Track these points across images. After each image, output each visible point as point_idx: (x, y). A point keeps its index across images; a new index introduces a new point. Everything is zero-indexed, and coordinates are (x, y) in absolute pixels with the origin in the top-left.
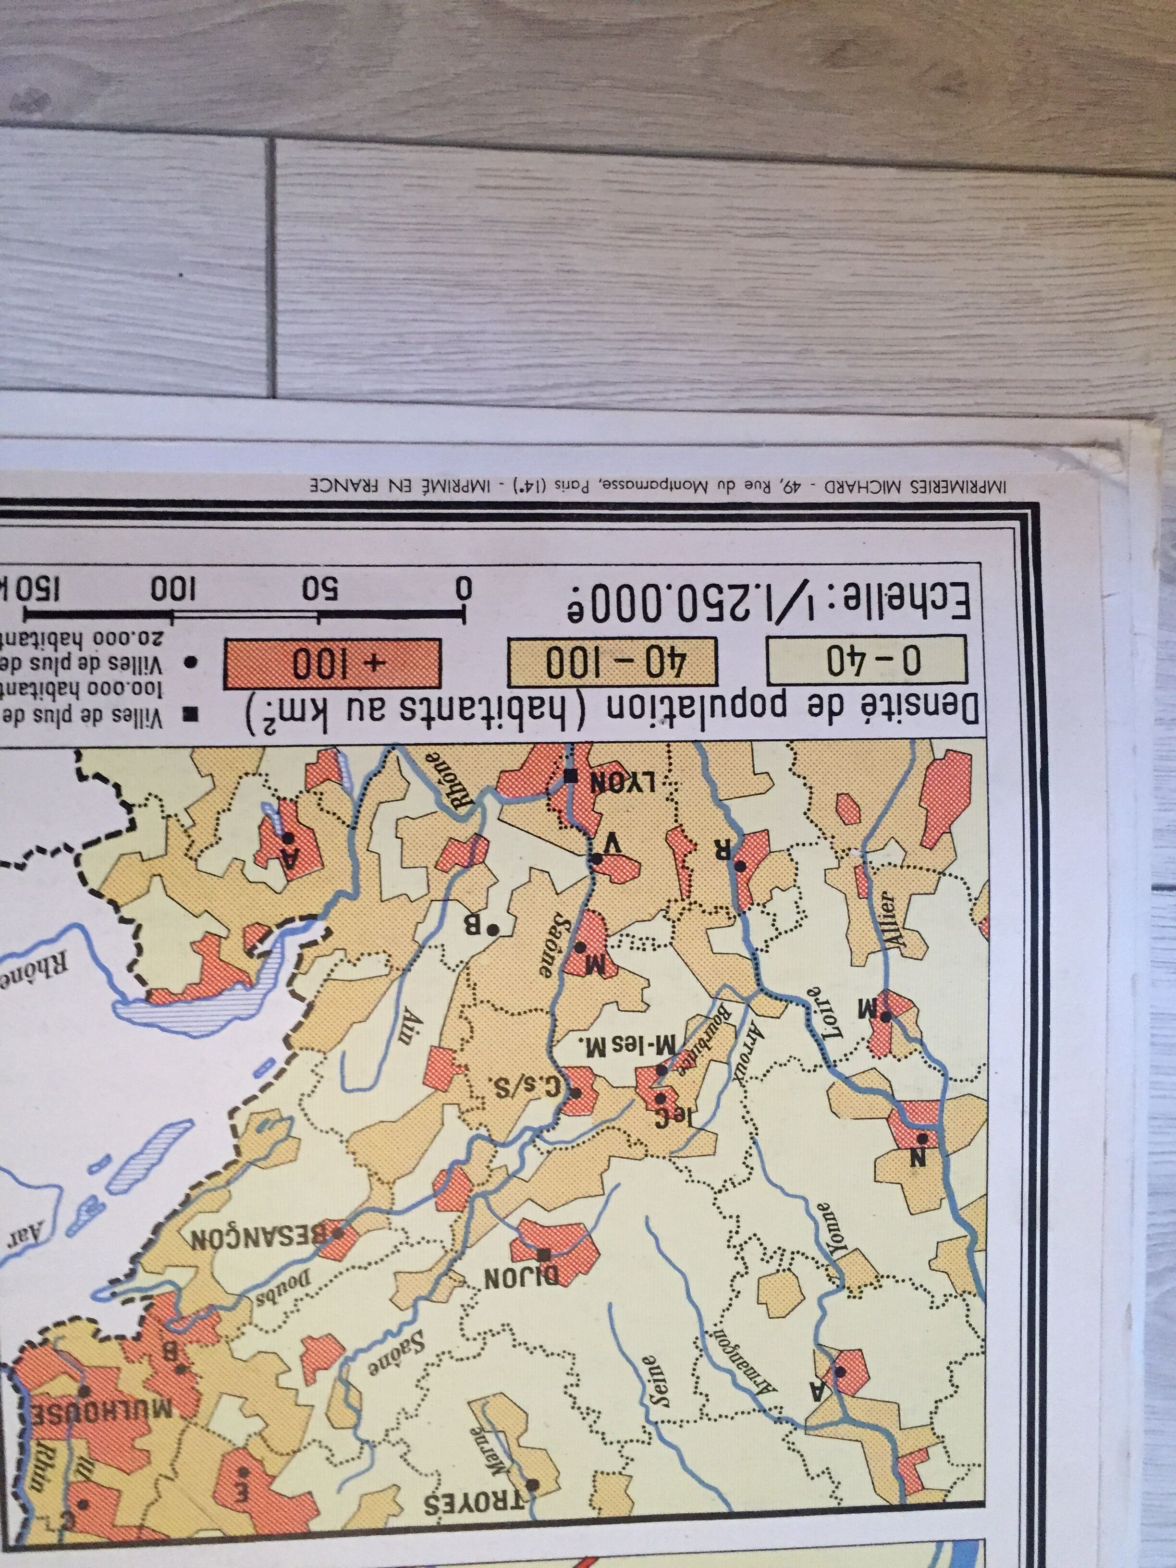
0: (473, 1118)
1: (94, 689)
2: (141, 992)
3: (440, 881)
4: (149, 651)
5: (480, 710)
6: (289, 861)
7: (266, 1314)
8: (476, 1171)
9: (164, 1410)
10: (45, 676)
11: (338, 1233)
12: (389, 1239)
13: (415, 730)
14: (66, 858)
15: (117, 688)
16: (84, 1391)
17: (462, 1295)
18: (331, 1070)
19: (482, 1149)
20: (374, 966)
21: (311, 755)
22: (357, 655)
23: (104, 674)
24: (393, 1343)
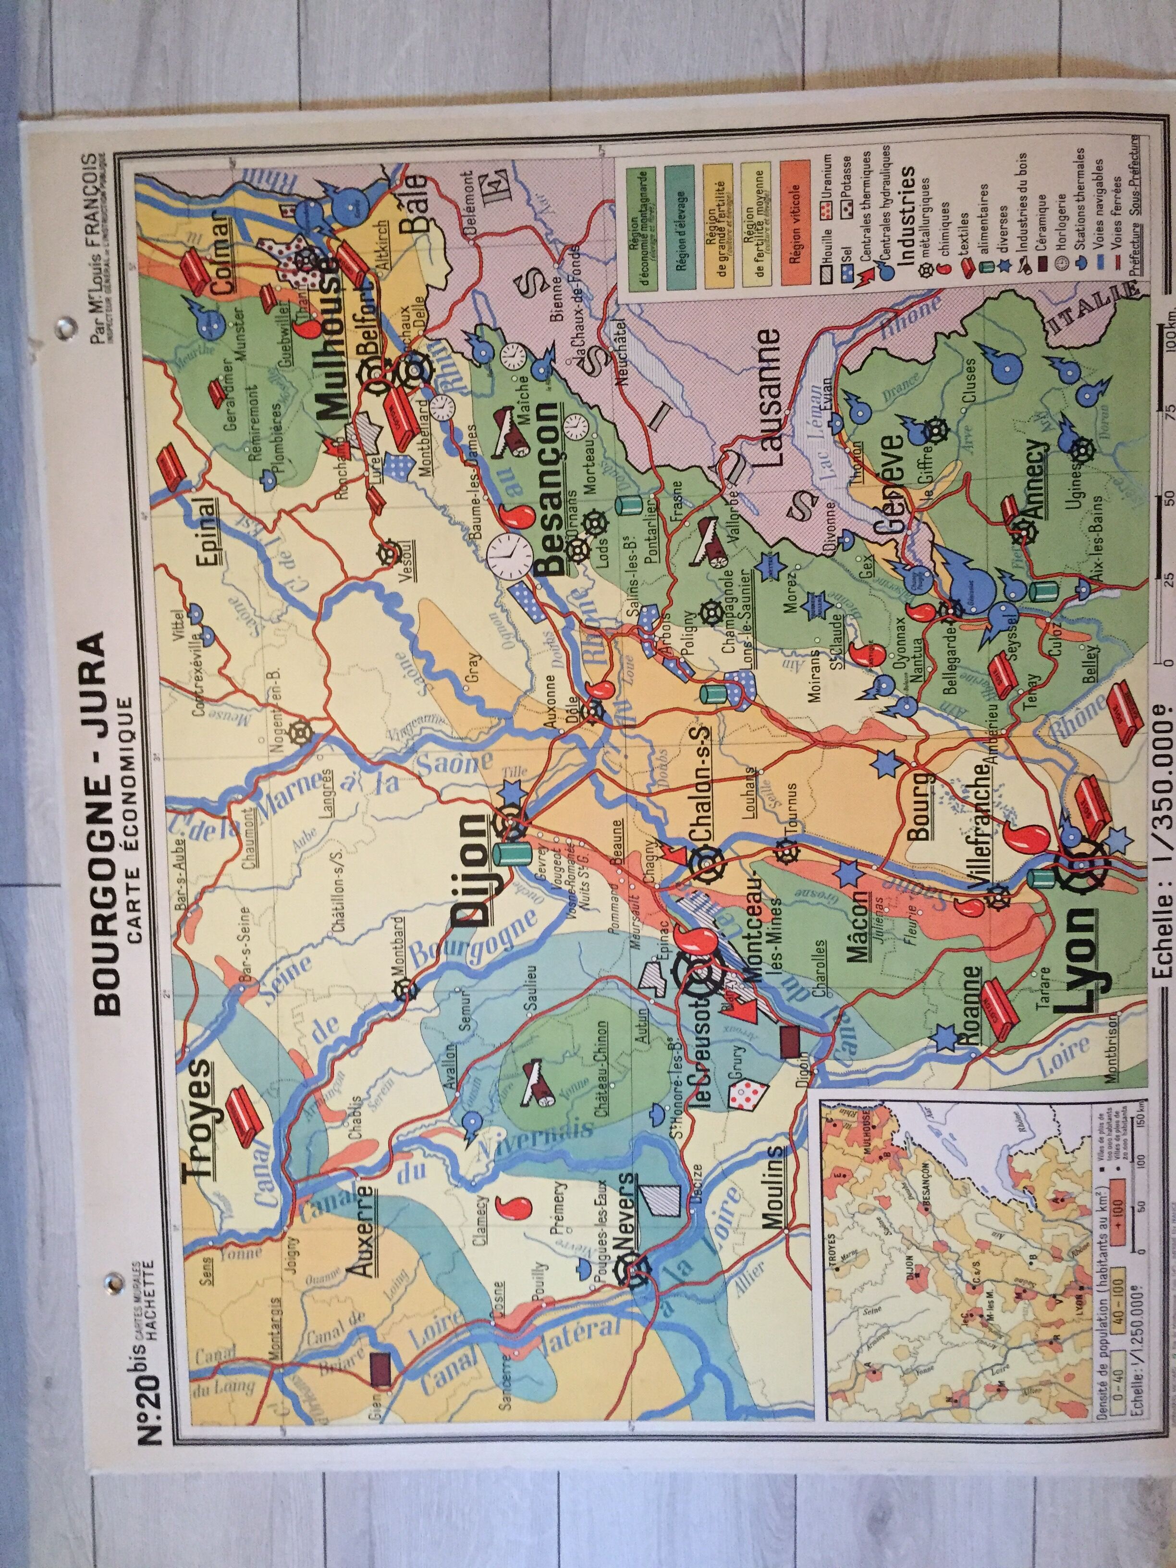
0: (966, 1254)
1: (1110, 1140)
2: (1012, 1153)
3: (1048, 1248)
4: (1121, 1155)
5: (1103, 1259)
6: (1055, 1200)
7: (899, 1186)
8: (947, 1254)
9: (867, 1152)
10: (1114, 1125)
11: (926, 1209)
12: (924, 1226)
13: (1097, 1238)
14: (1057, 1133)
15: (1110, 1147)
16: (874, 1127)
17: (904, 1248)
18: (984, 1210)
19: (955, 1257)
20: (1019, 1225)
21: (1089, 1206)
22: (1120, 1220)
23: (1114, 1142)
24: (887, 1225)
